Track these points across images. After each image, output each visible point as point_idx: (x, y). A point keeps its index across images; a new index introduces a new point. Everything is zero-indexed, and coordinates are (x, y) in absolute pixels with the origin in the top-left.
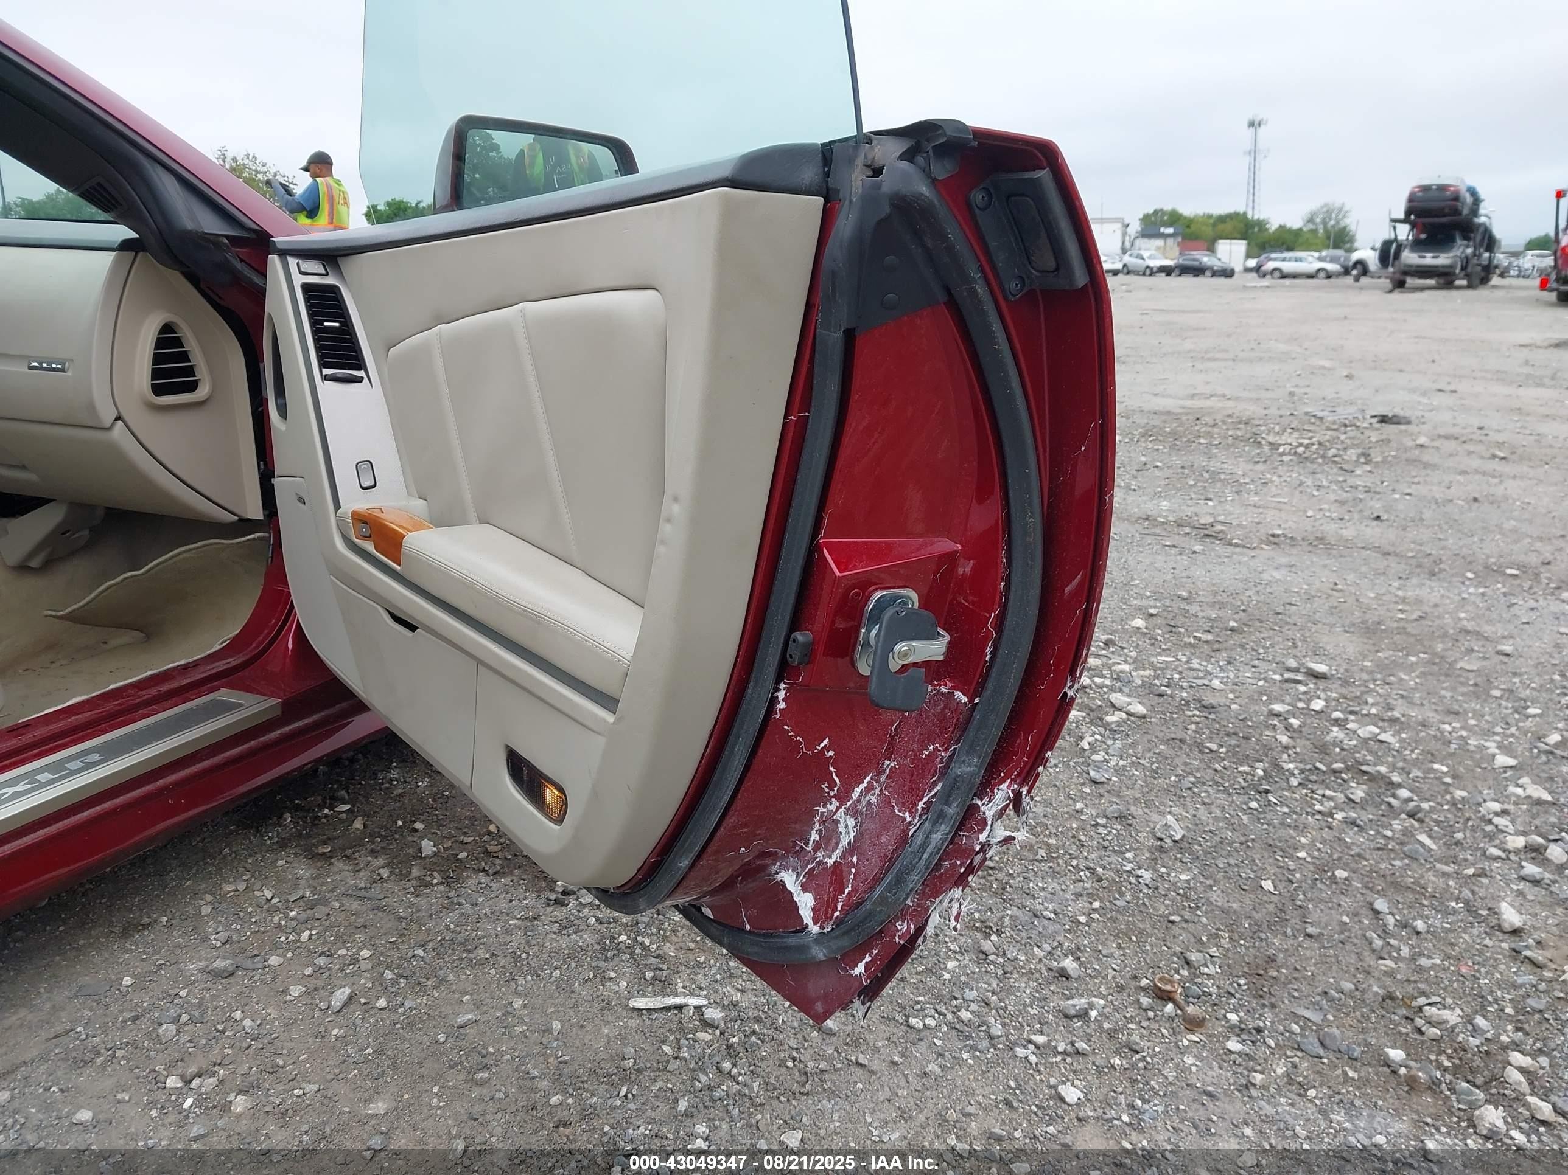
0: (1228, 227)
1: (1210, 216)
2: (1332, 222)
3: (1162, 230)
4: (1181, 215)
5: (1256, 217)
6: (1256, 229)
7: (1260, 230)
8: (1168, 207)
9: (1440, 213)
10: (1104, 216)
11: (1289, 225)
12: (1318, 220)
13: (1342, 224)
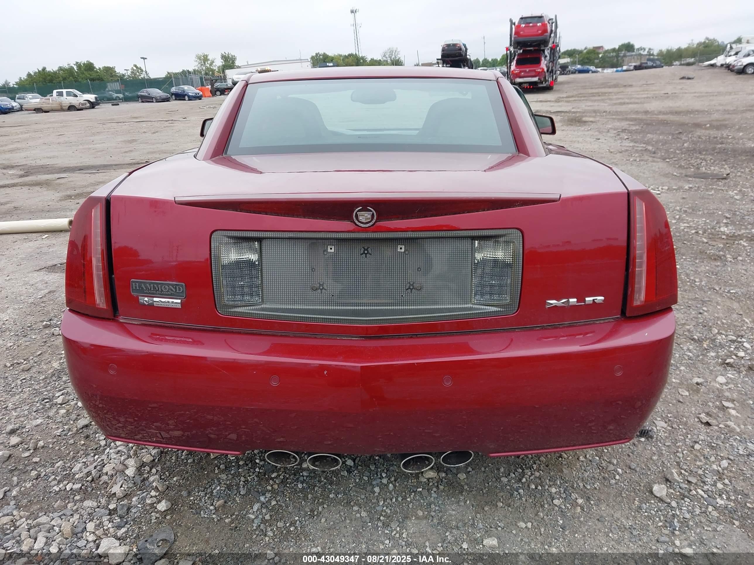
0: (350, 60)
1: (341, 56)
2: (393, 57)
3: (328, 64)
4: (328, 56)
5: (360, 55)
6: (362, 61)
7: (363, 61)
8: (321, 52)
9: (454, 56)
10: (302, 58)
11: (375, 59)
12: (387, 56)
13: (397, 58)
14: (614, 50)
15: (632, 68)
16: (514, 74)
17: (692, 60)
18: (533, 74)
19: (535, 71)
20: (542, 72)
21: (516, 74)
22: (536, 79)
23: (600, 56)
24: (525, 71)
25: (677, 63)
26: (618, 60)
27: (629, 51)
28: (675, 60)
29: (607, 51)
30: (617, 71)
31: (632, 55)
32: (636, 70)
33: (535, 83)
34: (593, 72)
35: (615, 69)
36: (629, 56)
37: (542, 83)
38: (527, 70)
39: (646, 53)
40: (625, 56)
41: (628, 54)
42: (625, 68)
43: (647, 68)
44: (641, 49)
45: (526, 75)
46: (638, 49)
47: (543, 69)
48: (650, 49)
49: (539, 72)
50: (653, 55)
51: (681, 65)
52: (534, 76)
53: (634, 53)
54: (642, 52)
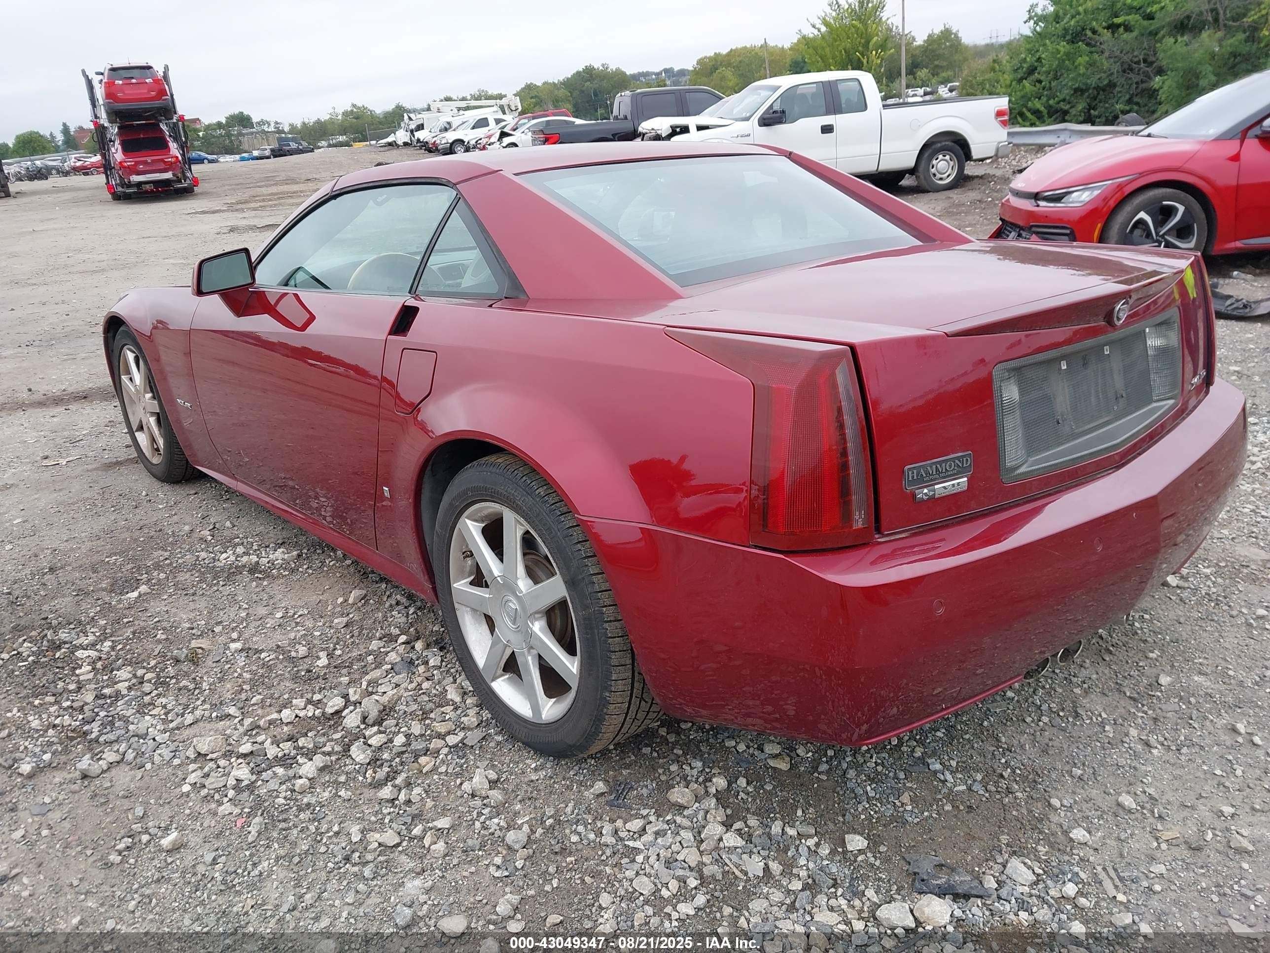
14: (219, 125)
15: (267, 153)
16: (125, 167)
17: (342, 138)
18: (162, 166)
19: (162, 160)
20: (175, 163)
21: (129, 167)
22: (168, 175)
23: (201, 134)
24: (145, 163)
25: (323, 143)
26: (231, 142)
27: (245, 127)
28: (319, 140)
29: (208, 127)
30: (243, 159)
31: (252, 133)
32: (275, 156)
33: (167, 182)
34: (210, 161)
35: (237, 157)
36: (247, 134)
37: (180, 181)
38: (149, 160)
39: (272, 129)
40: (240, 134)
41: (245, 131)
42: (256, 153)
43: (291, 153)
44: (262, 123)
45: (148, 168)
46: (258, 123)
47: (177, 157)
48: (276, 123)
49: (171, 163)
50: (283, 132)
51: (330, 146)
52: (165, 171)
53: (254, 130)
54: (265, 128)
